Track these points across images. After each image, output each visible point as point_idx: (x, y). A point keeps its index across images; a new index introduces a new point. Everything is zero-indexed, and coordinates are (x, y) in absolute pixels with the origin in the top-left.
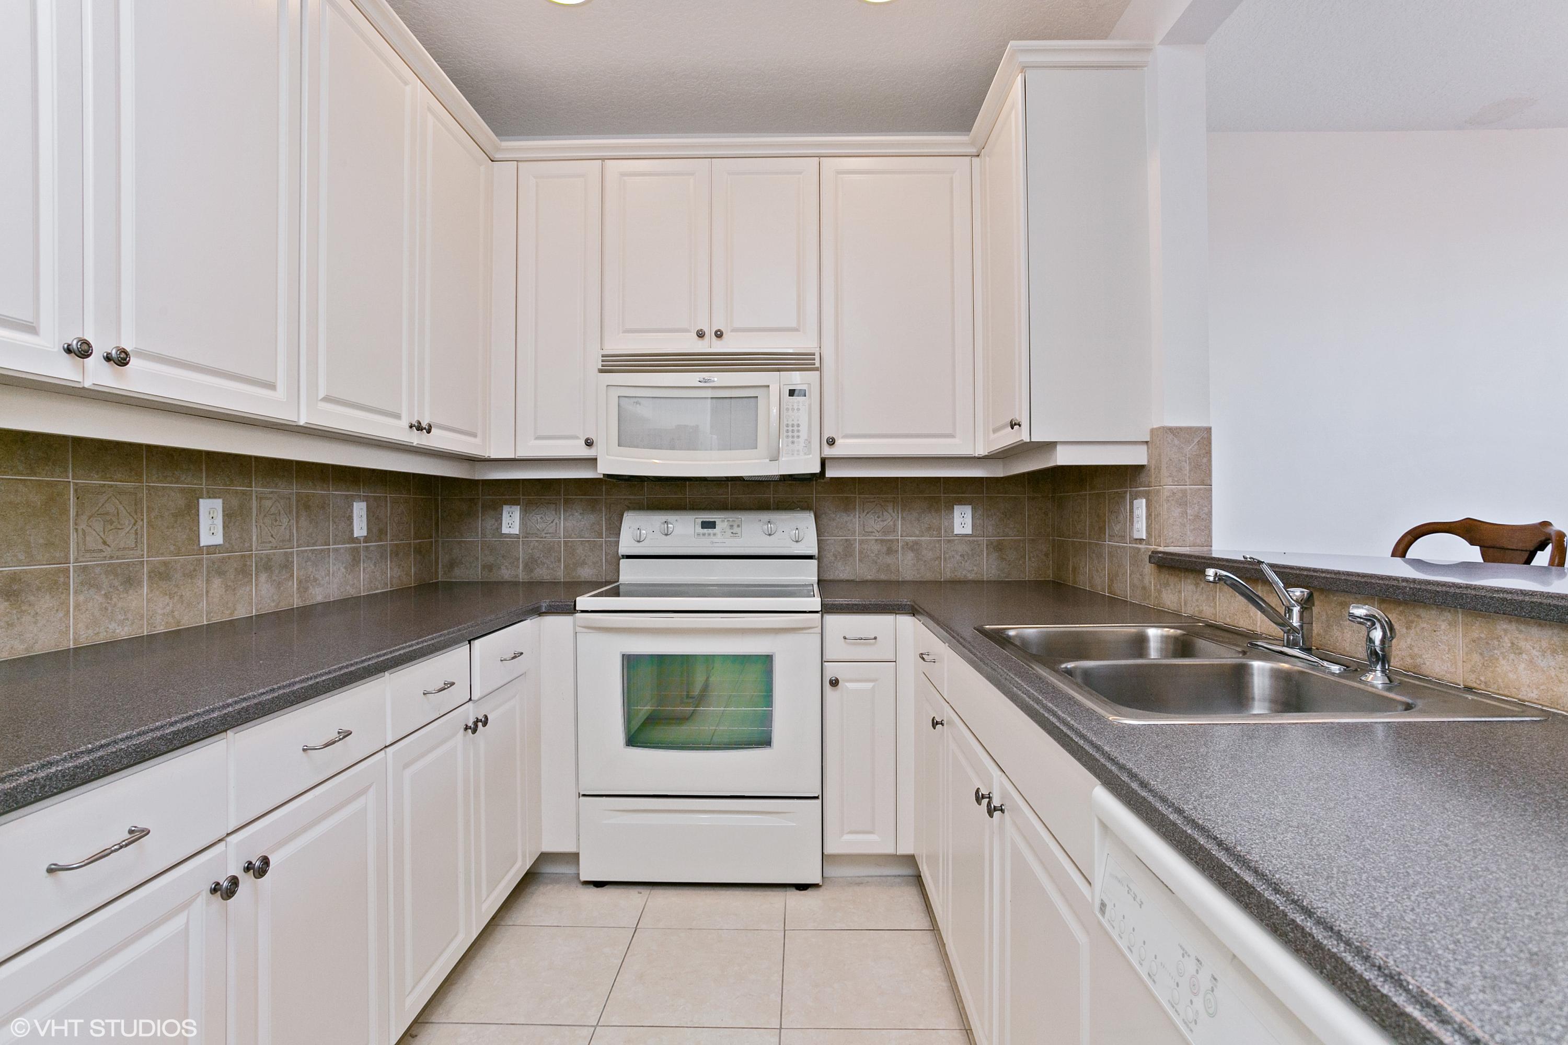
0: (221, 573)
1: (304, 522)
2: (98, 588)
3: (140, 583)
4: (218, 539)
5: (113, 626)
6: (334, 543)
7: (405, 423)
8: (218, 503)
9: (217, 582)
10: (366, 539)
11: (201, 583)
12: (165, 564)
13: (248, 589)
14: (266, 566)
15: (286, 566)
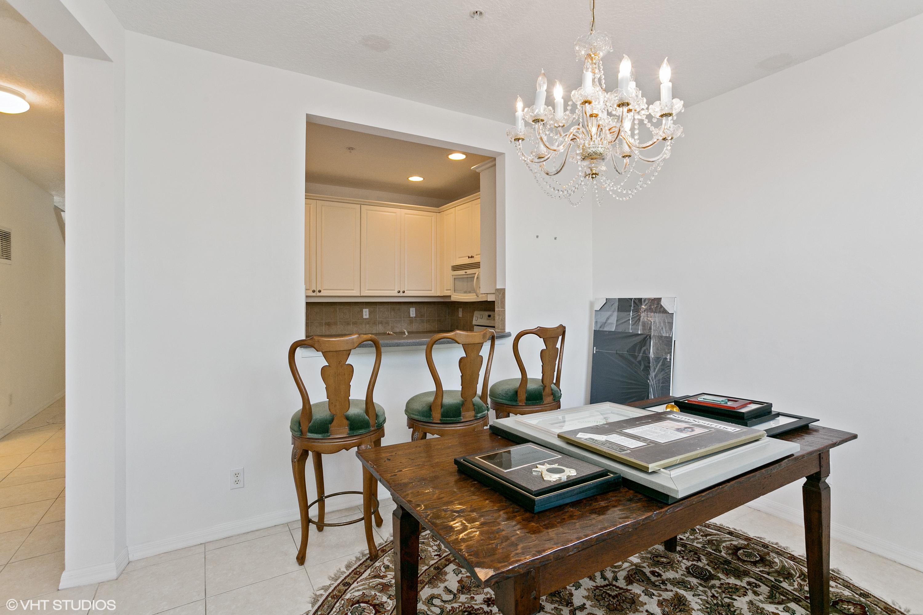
0: (368, 324)
1: (393, 313)
2: (343, 325)
3: (350, 325)
4: (368, 317)
5: (345, 332)
6: (403, 318)
7: (396, 291)
8: (367, 310)
9: (368, 325)
10: (415, 317)
11: (364, 326)
12: (355, 321)
13: (376, 327)
14: (381, 323)
15: (387, 323)
